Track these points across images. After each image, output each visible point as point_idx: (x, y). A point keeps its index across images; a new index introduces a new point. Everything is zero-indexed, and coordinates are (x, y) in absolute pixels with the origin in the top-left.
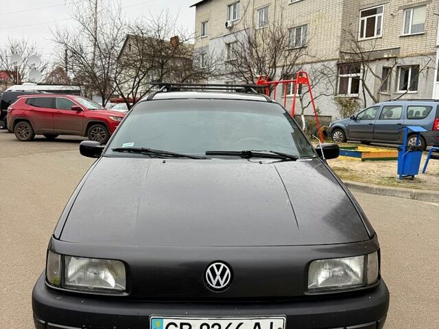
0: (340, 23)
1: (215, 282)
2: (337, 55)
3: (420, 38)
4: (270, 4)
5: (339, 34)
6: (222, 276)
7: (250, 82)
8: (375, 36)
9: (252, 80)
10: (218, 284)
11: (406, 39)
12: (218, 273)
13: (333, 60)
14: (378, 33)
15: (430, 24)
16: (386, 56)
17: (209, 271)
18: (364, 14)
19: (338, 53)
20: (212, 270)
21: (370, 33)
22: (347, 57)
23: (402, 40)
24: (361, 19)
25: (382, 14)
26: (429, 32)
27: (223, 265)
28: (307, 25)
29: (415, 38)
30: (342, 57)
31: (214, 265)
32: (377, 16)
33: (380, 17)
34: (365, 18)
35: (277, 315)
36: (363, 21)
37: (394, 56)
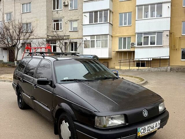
0: (46, 24)
1: (145, 115)
2: (46, 36)
3: (76, 32)
4: (12, 12)
5: (46, 28)
6: (146, 113)
7: (8, 46)
8: (60, 30)
9: (8, 45)
10: (146, 115)
11: (72, 32)
12: (145, 112)
13: (44, 38)
14: (61, 29)
15: (79, 28)
16: (65, 38)
17: (143, 112)
18: (55, 21)
19: (46, 35)
20: (144, 112)
21: (58, 29)
22: (50, 37)
23: (70, 32)
24: (54, 23)
25: (62, 22)
26: (79, 31)
27: (146, 110)
28: (31, 23)
29: (75, 32)
30: (48, 37)
31: (144, 110)
32: (60, 22)
33: (61, 23)
34: (55, 23)
35: (158, 121)
36: (54, 24)
37: (68, 38)
